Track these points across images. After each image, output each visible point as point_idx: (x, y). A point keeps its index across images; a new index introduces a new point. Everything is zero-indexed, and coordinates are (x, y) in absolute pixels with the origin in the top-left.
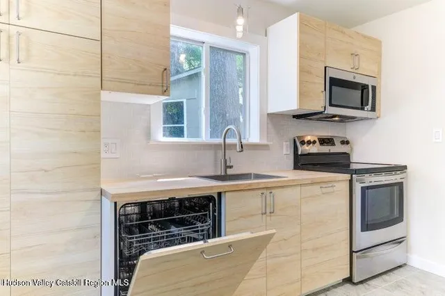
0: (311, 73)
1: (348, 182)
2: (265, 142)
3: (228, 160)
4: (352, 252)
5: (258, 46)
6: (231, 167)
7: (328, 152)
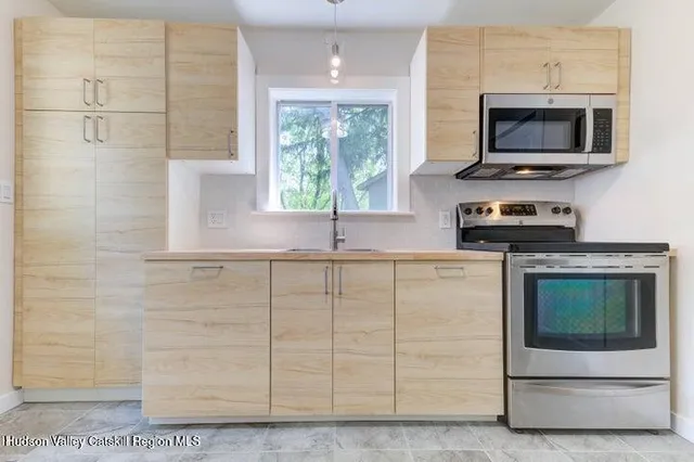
0: (451, 108)
1: (501, 264)
2: (406, 211)
3: (340, 232)
4: (506, 377)
5: (396, 92)
6: (343, 240)
7: (518, 224)
